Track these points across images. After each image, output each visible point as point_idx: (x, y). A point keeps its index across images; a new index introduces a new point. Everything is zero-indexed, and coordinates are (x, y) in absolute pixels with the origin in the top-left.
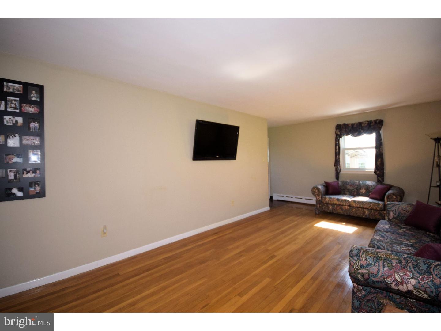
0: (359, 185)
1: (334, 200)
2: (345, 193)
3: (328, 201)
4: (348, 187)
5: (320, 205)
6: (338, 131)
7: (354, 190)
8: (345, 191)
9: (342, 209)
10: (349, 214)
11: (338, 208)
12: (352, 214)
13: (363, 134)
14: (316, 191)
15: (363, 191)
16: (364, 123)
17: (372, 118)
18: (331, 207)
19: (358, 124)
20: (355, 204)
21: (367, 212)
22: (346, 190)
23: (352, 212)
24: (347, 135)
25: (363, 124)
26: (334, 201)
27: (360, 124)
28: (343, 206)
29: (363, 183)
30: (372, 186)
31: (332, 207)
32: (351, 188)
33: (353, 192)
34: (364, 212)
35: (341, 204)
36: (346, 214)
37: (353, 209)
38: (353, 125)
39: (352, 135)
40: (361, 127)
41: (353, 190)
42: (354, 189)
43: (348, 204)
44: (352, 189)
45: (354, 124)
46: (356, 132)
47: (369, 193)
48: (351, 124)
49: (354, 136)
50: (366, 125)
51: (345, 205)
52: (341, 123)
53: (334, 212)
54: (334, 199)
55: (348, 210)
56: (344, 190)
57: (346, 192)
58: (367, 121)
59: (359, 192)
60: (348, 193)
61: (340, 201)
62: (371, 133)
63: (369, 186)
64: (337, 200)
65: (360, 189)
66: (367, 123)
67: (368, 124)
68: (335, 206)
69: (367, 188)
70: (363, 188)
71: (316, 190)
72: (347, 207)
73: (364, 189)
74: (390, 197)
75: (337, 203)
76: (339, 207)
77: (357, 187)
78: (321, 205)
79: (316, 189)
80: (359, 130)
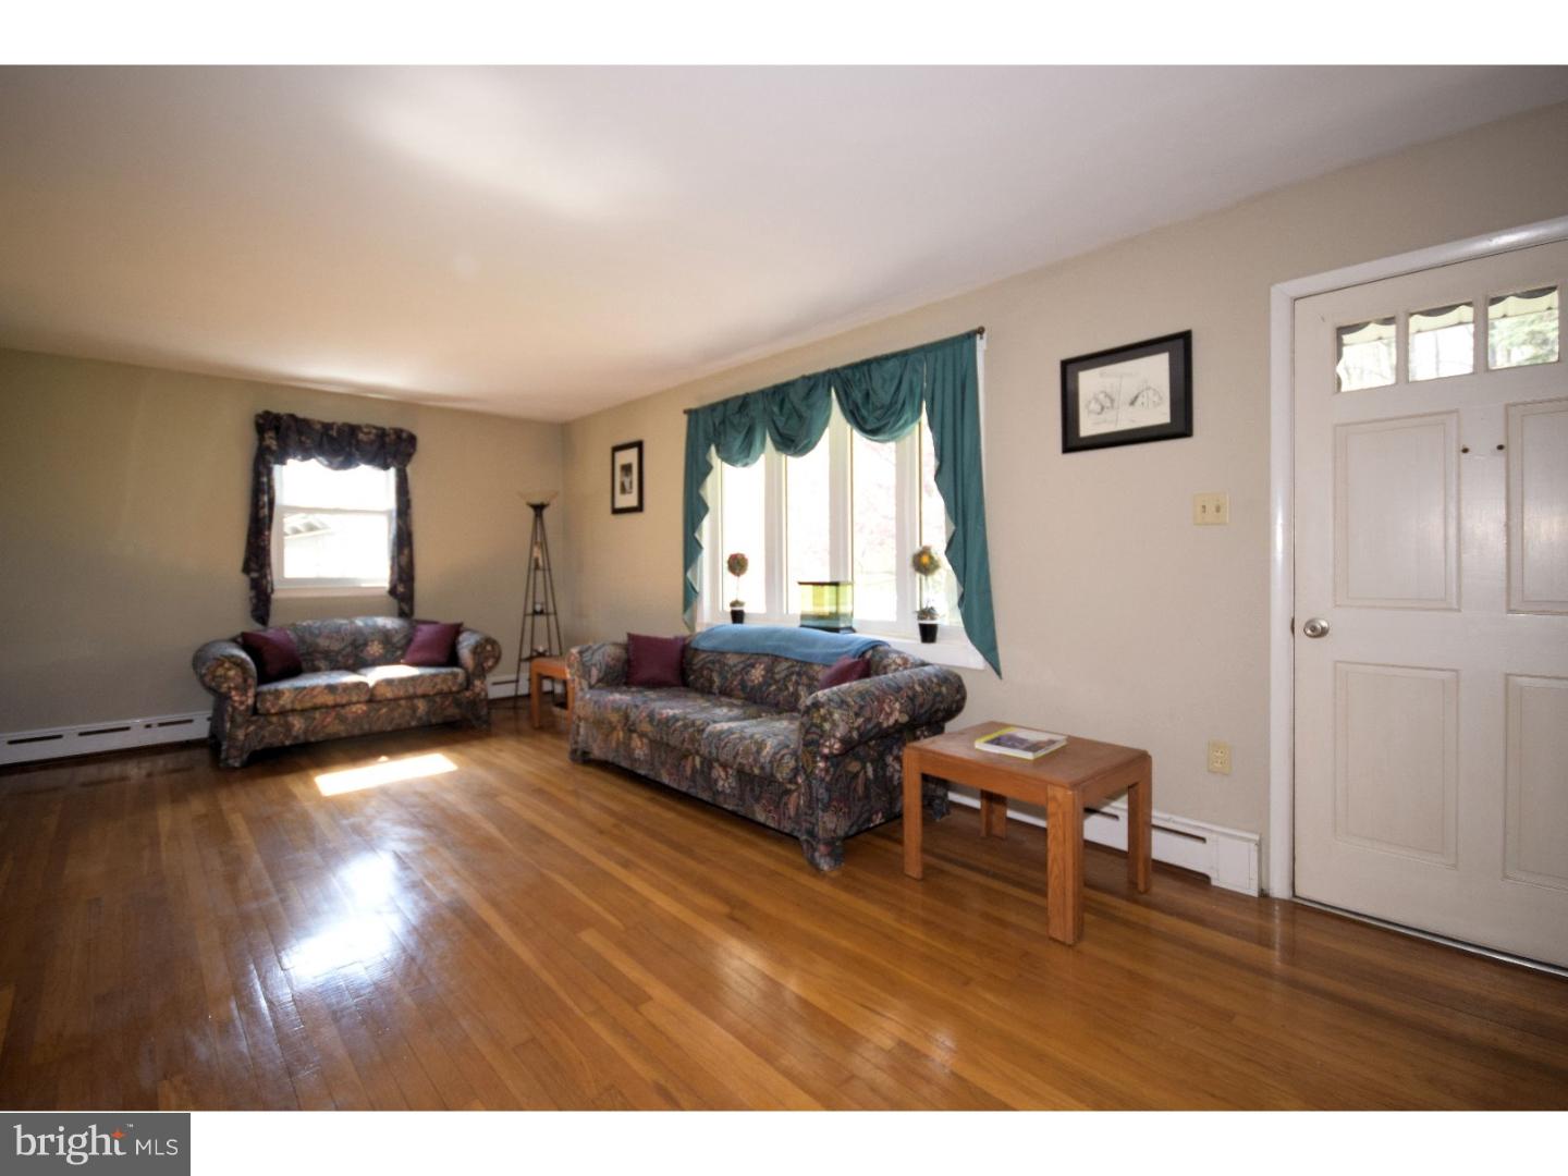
0: (359, 631)
1: (315, 693)
2: (313, 665)
3: (293, 702)
4: (323, 643)
5: (247, 728)
6: (271, 438)
7: (344, 653)
8: (313, 661)
9: (342, 720)
10: (366, 727)
11: (329, 720)
12: (376, 728)
13: (358, 465)
14: (232, 673)
15: (375, 649)
16: (365, 430)
17: (388, 422)
18: (298, 724)
19: (346, 429)
20: (389, 689)
21: (422, 706)
22: (318, 655)
23: (378, 719)
24: (306, 457)
25: (362, 432)
26: (315, 697)
27: (353, 430)
28: (348, 708)
29: (366, 625)
30: (396, 631)
31: (302, 721)
32: (336, 646)
33: (344, 656)
34: (414, 709)
35: (344, 701)
36: (356, 731)
37: (380, 709)
38: (327, 427)
39: (326, 463)
40: (354, 442)
41: (343, 649)
42: (346, 646)
43: (364, 697)
44: (336, 648)
45: (333, 424)
46: (340, 455)
47: (395, 652)
48: (319, 422)
49: (331, 465)
50: (372, 437)
51: (358, 702)
52: (281, 408)
53: (313, 739)
54: (313, 688)
55: (366, 714)
56: (308, 657)
57: (317, 663)
58: (375, 427)
59: (361, 655)
60: (327, 663)
61: (340, 690)
62: (386, 467)
63: (388, 631)
64: (326, 691)
65: (365, 644)
66: (374, 431)
67: (377, 435)
68: (317, 715)
69: (386, 637)
70: (373, 641)
71: (229, 669)
72: (361, 708)
73: (376, 643)
74: (479, 650)
75: (329, 699)
76: (333, 714)
77: (355, 640)
78: (252, 728)
79: (227, 665)
80: (348, 449)
